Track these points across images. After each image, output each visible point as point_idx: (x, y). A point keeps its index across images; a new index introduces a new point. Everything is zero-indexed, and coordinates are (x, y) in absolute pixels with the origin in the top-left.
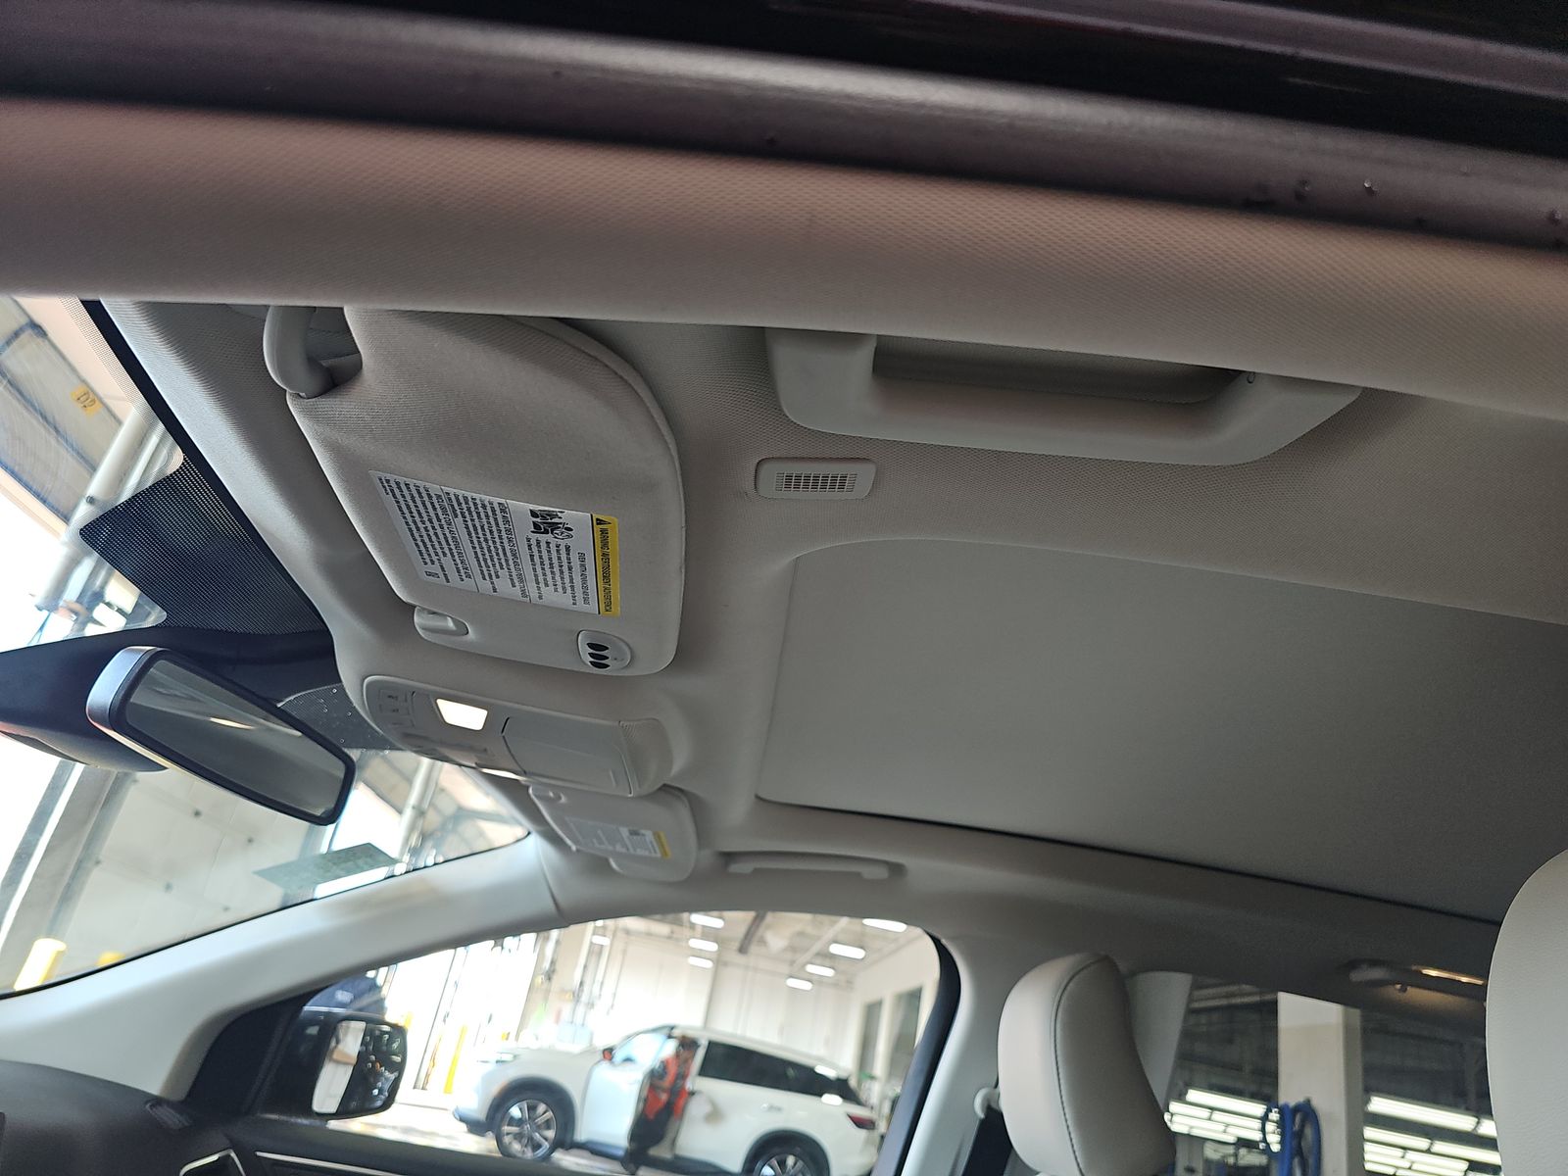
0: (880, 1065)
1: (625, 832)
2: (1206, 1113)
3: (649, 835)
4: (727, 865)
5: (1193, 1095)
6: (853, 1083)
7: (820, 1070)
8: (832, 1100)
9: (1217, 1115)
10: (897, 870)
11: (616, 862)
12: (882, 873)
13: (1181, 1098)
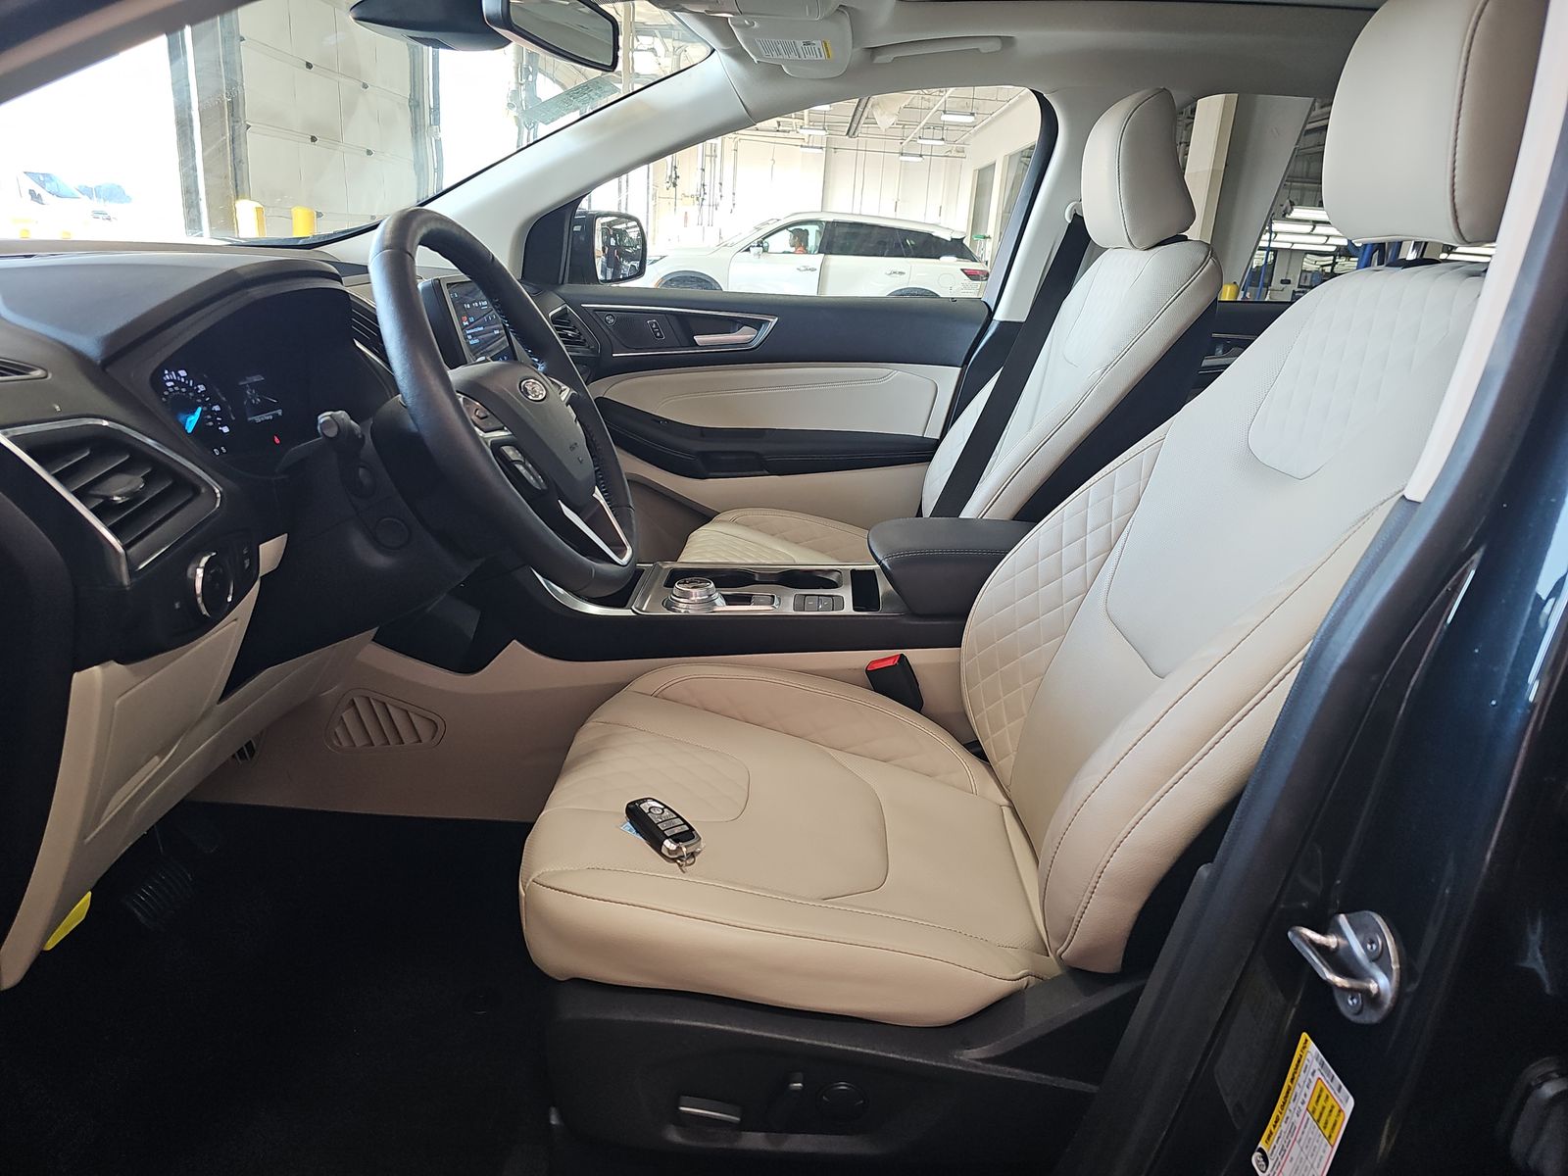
0: (992, 227)
1: (799, 44)
2: (1308, 228)
3: (818, 44)
4: (872, 57)
5: (1298, 213)
6: (966, 242)
7: (937, 233)
8: (949, 262)
9: (1319, 229)
10: (1007, 42)
11: (787, 68)
12: (996, 46)
13: (1284, 216)
